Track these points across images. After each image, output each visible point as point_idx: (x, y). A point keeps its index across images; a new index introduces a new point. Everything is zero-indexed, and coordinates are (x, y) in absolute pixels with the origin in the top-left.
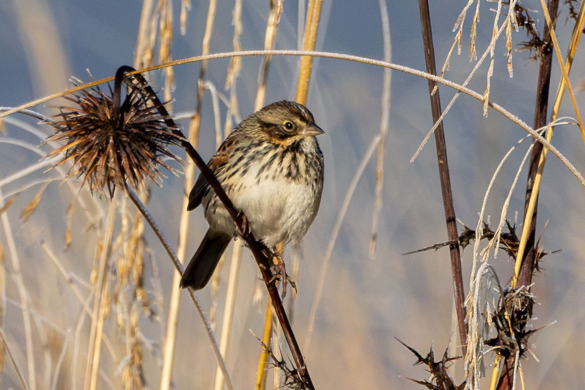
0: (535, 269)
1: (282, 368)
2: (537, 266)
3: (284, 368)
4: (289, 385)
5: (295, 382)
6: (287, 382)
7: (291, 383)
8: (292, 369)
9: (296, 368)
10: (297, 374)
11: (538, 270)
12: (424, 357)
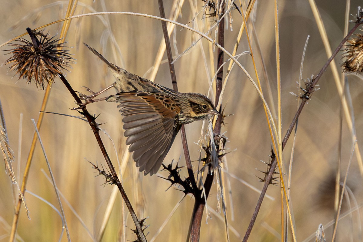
0: (222, 124)
1: (104, 174)
2: (223, 122)
3: (105, 174)
4: (108, 182)
5: (111, 180)
6: (107, 181)
7: (109, 181)
8: (109, 174)
9: (111, 173)
10: (111, 176)
11: (224, 124)
12: (167, 166)
